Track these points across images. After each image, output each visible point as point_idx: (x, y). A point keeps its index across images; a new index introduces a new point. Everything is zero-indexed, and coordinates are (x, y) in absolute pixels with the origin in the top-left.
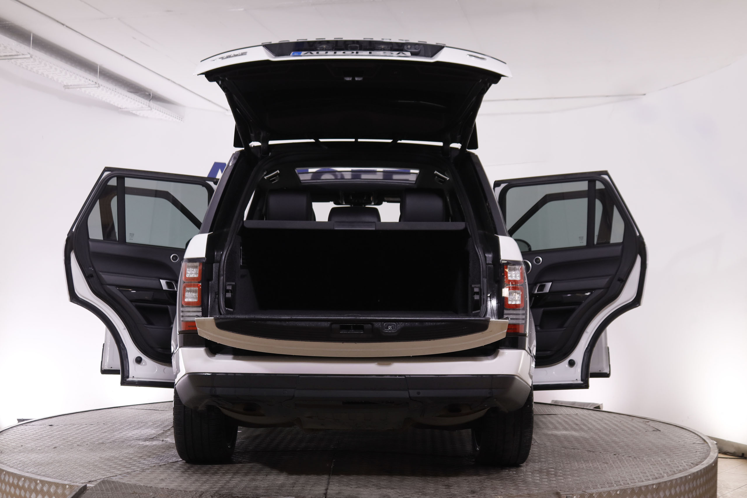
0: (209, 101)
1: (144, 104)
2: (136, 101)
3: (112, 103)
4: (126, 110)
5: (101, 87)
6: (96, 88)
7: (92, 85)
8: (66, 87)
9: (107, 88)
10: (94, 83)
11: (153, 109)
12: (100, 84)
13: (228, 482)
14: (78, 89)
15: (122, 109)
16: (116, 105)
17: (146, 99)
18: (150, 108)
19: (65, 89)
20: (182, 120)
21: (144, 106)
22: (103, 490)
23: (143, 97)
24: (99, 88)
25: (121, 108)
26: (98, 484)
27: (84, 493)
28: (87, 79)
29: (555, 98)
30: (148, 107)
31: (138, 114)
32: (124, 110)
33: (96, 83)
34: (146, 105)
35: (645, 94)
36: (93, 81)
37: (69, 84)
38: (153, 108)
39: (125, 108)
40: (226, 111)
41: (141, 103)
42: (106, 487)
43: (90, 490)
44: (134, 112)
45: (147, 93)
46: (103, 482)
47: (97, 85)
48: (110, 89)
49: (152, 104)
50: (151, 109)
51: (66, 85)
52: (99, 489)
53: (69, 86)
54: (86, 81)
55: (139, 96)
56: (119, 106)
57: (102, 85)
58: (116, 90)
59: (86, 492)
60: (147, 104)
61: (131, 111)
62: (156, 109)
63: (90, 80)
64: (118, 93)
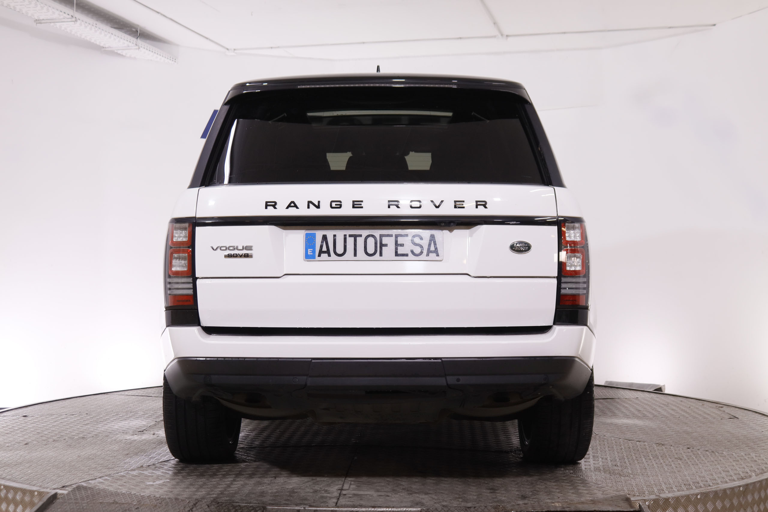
0: (207, 38)
1: (130, 42)
2: (121, 38)
3: (93, 41)
4: (109, 49)
5: (79, 22)
6: (73, 23)
7: (68, 18)
8: (38, 21)
9: (86, 22)
10: (70, 17)
11: (141, 49)
12: (77, 18)
13: (229, 486)
14: (52, 24)
15: (106, 48)
16: (98, 43)
17: (134, 37)
18: (137, 47)
19: (36, 25)
20: (175, 62)
21: (130, 44)
22: (77, 499)
23: (130, 35)
24: (76, 22)
25: (103, 47)
26: (72, 491)
27: (54, 503)
28: (61, 11)
29: (609, 31)
30: (135, 45)
31: (124, 54)
32: (107, 49)
33: (72, 16)
34: (133, 43)
35: (714, 25)
36: (68, 14)
37: (41, 18)
38: (141, 47)
39: (108, 48)
40: (227, 51)
41: (127, 41)
42: (81, 495)
43: (62, 499)
44: (119, 52)
45: (134, 30)
46: (79, 488)
47: (74, 19)
48: (89, 24)
49: (140, 42)
50: (139, 48)
51: (37, 19)
52: (73, 497)
53: (40, 20)
54: (61, 13)
55: (126, 33)
56: (102, 45)
57: (79, 19)
58: (96, 25)
59: (56, 501)
60: (135, 43)
61: (116, 51)
62: (144, 48)
63: (65, 13)
64: (99, 28)
